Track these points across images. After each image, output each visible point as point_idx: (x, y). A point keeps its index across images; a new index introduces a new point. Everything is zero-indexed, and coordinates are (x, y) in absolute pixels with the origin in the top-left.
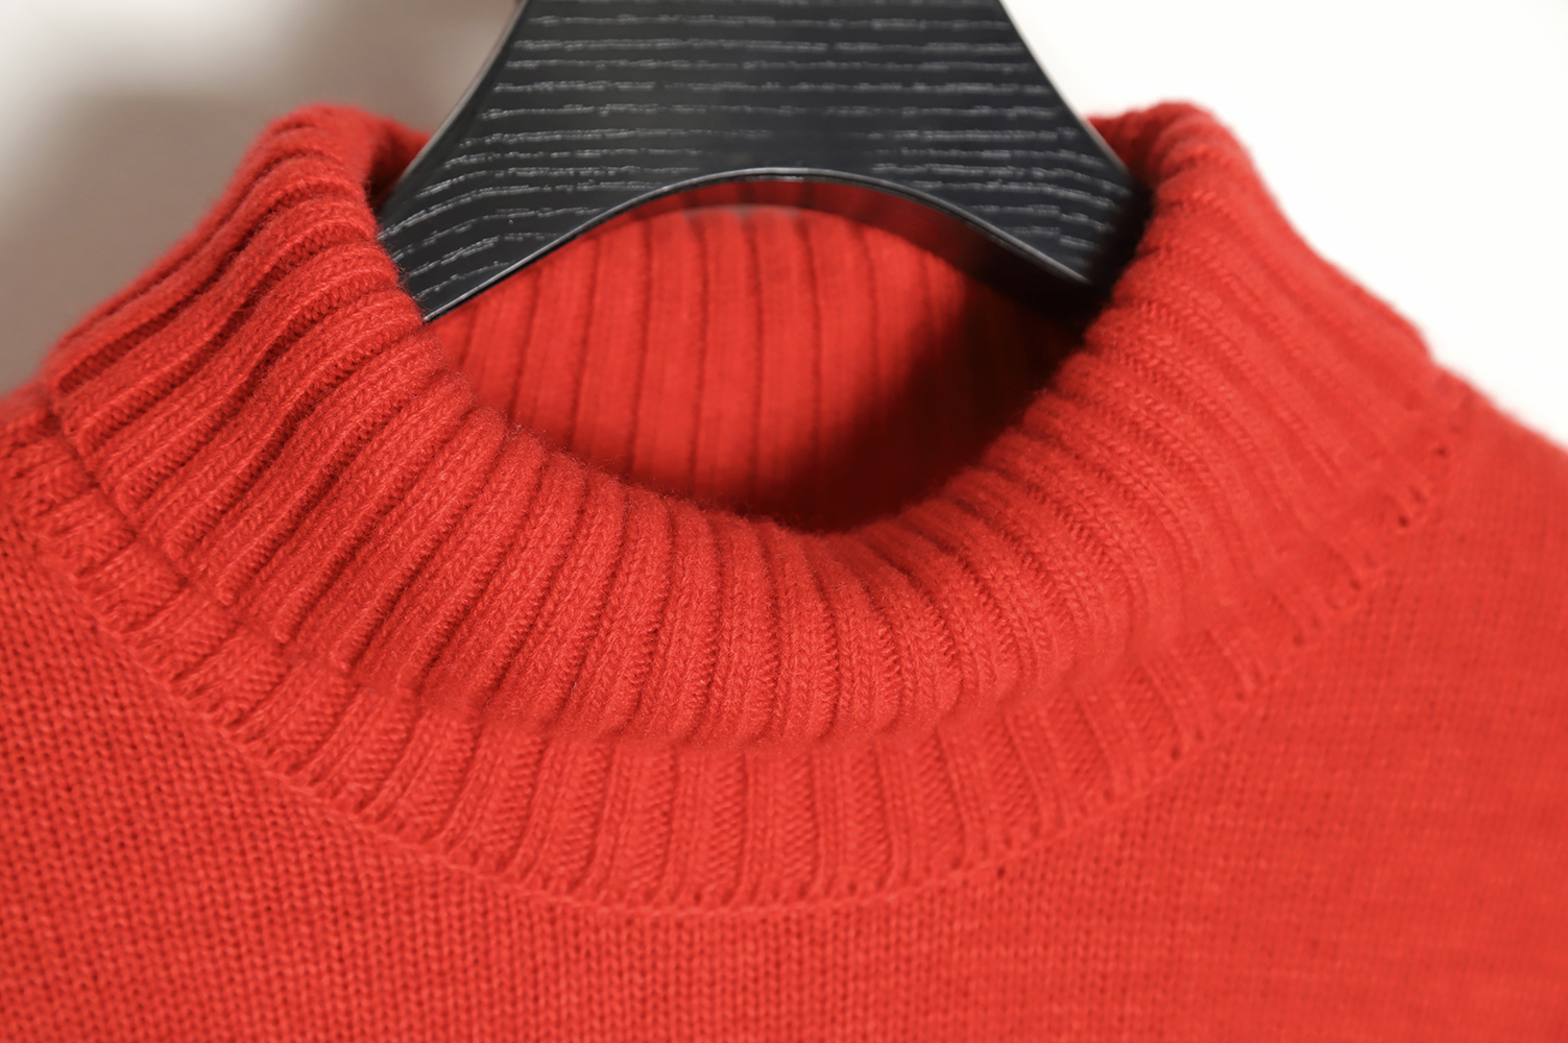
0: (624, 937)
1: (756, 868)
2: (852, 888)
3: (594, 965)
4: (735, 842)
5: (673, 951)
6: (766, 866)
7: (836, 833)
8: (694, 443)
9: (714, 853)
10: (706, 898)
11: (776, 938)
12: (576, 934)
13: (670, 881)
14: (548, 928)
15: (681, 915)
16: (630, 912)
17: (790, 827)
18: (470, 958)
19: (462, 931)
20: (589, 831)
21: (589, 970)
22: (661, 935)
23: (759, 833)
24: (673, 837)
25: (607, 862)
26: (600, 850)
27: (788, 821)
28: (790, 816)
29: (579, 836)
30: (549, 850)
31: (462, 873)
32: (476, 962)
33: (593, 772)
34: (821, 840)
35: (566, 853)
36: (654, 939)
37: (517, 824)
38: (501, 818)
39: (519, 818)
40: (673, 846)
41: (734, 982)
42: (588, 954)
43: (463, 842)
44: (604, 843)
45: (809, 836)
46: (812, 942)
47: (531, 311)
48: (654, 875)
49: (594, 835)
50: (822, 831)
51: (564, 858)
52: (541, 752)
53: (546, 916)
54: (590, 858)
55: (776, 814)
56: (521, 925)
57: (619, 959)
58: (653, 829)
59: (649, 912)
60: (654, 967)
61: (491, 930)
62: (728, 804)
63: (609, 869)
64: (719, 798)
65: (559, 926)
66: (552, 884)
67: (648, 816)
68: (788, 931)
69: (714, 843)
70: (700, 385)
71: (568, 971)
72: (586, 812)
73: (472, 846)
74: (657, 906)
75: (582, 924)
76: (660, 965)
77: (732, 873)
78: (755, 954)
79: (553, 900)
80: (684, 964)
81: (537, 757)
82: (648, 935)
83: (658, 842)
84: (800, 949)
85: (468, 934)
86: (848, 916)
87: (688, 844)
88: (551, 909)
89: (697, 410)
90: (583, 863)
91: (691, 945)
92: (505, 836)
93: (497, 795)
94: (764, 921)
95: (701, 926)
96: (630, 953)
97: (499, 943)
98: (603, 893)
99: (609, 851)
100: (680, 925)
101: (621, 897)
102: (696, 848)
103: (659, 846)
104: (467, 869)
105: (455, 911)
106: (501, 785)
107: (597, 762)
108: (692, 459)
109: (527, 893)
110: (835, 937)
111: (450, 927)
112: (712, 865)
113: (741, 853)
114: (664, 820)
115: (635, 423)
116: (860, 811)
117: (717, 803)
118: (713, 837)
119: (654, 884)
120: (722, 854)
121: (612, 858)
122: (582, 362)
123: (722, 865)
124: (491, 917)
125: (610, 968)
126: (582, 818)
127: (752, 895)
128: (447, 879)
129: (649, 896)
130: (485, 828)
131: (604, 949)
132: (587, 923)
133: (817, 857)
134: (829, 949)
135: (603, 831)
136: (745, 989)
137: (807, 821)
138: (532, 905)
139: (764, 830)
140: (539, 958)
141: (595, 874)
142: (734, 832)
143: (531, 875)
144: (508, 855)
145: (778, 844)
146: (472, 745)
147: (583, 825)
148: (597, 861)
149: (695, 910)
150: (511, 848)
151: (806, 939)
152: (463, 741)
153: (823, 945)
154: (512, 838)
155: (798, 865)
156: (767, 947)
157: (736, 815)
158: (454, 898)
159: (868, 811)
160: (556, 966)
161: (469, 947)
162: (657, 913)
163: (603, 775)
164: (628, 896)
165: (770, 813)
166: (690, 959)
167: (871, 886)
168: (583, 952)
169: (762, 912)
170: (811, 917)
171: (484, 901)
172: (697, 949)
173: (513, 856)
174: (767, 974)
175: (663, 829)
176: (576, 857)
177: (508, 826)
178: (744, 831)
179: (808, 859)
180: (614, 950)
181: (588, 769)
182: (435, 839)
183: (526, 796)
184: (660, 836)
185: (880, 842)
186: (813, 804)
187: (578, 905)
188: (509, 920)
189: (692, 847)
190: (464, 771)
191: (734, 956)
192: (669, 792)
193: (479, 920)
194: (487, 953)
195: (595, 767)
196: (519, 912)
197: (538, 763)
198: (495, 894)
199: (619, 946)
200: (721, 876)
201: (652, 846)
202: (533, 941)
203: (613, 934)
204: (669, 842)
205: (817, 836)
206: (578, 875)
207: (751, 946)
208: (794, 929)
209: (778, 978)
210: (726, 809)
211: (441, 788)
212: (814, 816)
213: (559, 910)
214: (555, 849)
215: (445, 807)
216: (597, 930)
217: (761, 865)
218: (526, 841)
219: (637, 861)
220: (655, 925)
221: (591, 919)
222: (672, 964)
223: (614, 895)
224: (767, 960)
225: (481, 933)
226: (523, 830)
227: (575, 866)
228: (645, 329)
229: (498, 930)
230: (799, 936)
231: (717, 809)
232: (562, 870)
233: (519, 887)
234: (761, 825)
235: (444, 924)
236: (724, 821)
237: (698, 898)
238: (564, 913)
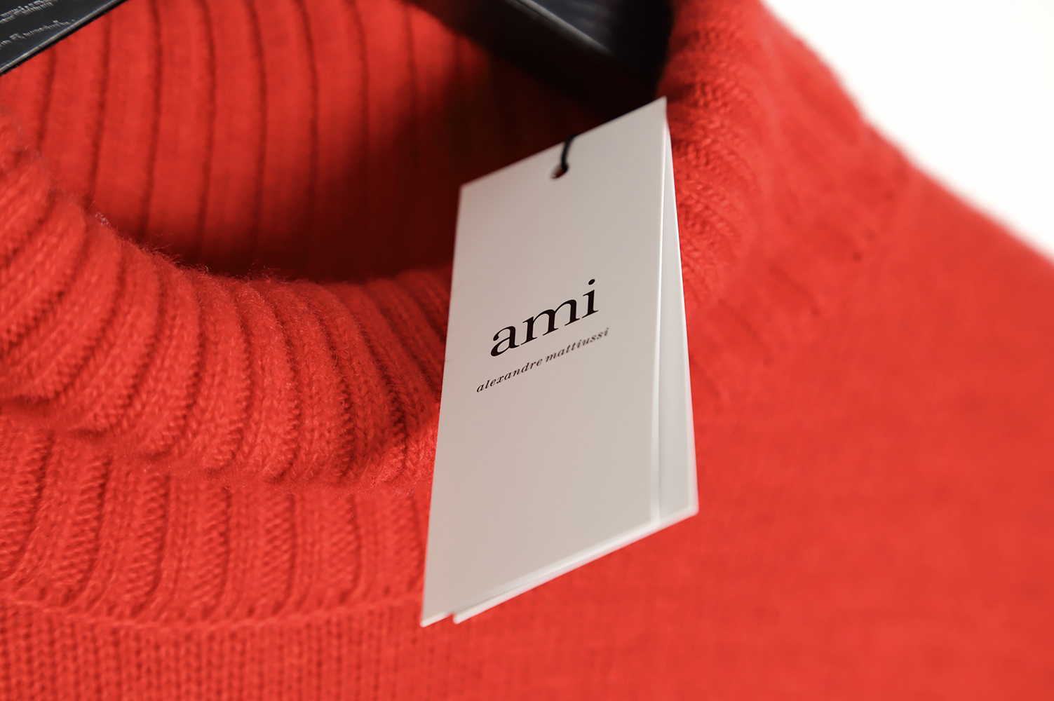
0: (182, 652)
1: (306, 580)
2: (387, 591)
3: (154, 681)
4: (286, 557)
5: (226, 660)
6: (314, 578)
7: (376, 543)
8: (203, 200)
9: (267, 569)
10: (258, 611)
11: (319, 640)
12: (138, 652)
13: (228, 598)
14: (111, 650)
15: (235, 627)
16: (189, 629)
17: (335, 539)
18: (37, 686)
19: (30, 661)
20: (153, 557)
21: (150, 685)
22: (216, 647)
23: (308, 547)
24: (232, 556)
25: (171, 585)
26: (165, 575)
27: (332, 535)
28: (334, 529)
29: (145, 563)
30: (117, 580)
31: (29, 607)
32: (43, 689)
33: (153, 499)
34: (364, 551)
35: (131, 581)
36: (210, 650)
37: (86, 557)
38: (69, 553)
39: (87, 552)
40: (231, 565)
41: (281, 683)
42: (149, 671)
43: (33, 581)
44: (168, 567)
45: (352, 547)
46: (350, 641)
47: (50, 76)
48: (213, 593)
49: (160, 560)
50: (364, 542)
51: (130, 586)
52: (103, 486)
53: (110, 639)
54: (155, 585)
55: (322, 528)
56: (86, 650)
57: (177, 672)
58: (212, 550)
59: (205, 628)
60: (209, 677)
61: (58, 658)
62: (278, 521)
63: (172, 593)
64: (270, 514)
65: (122, 647)
66: (117, 611)
67: (207, 538)
68: (329, 633)
69: (267, 559)
70: (210, 144)
71: (130, 689)
72: (149, 539)
73: (42, 584)
74: (214, 622)
75: (143, 643)
76: (215, 674)
77: (284, 587)
78: (300, 655)
79: (116, 624)
80: (236, 671)
81: (99, 490)
82: (205, 648)
83: (217, 561)
84: (339, 647)
85: (36, 664)
86: (381, 615)
87: (245, 561)
88: (115, 632)
89: (206, 169)
90: (147, 589)
91: (243, 653)
92: (74, 571)
93: (66, 532)
94: (308, 626)
95: (253, 635)
96: (188, 665)
97: (65, 669)
98: (164, 616)
99: (173, 575)
100: (233, 636)
101: (181, 615)
102: (252, 566)
103: (217, 566)
104: (35, 605)
105: (23, 643)
106: (69, 521)
107: (155, 490)
108: (202, 215)
109: (92, 621)
110: (371, 636)
111: (18, 659)
112: (265, 580)
113: (292, 567)
114: (222, 540)
115: (150, 183)
116: (396, 521)
117: (268, 520)
118: (267, 554)
119: (213, 602)
120: (275, 569)
121: (176, 581)
122: (100, 125)
123: (274, 580)
124: (58, 646)
125: (169, 682)
126: (146, 546)
127: (299, 605)
128: (16, 614)
129: (207, 612)
130: (55, 566)
131: (163, 665)
132: (148, 641)
133: (359, 567)
134: (365, 647)
135: (167, 555)
136: (290, 688)
137: (349, 533)
138: (97, 631)
139: (313, 544)
140: (103, 680)
141: (159, 598)
142: (285, 547)
143: (97, 604)
144: (76, 588)
145: (326, 556)
146: (36, 485)
147: (147, 551)
148: (162, 585)
149: (248, 622)
150: (80, 581)
151: (345, 640)
152: (27, 482)
153: (360, 643)
154: (81, 571)
155: (341, 576)
156: (310, 648)
157: (286, 531)
158: (23, 631)
159: (402, 522)
160: (119, 684)
161: (36, 676)
162: (213, 628)
163: (162, 501)
164: (188, 615)
165: (317, 527)
166: (242, 666)
167: (403, 587)
168: (144, 669)
169: (306, 618)
170: (350, 619)
171: (51, 631)
172: (248, 656)
173: (82, 589)
174: (310, 673)
175: (221, 549)
176: (141, 583)
177: (76, 560)
178: (294, 546)
179: (350, 569)
180: (172, 664)
181: (148, 497)
182: (5, 580)
183: (93, 530)
184: (219, 556)
185: (413, 549)
186: (355, 516)
187: (140, 627)
188: (75, 647)
189: (248, 565)
190: (33, 512)
191: (281, 659)
192: (224, 513)
193: (46, 649)
194: (53, 679)
195: (154, 495)
196: (84, 638)
197: (101, 496)
198: (61, 624)
199: (177, 659)
200: (274, 590)
201: (211, 567)
202: (97, 663)
203: (172, 651)
204: (227, 561)
205: (359, 548)
206: (142, 600)
207: (296, 649)
208: (334, 630)
209: (319, 676)
210: (276, 526)
211: (11, 530)
212: (356, 528)
213: (122, 633)
214: (122, 578)
215: (16, 548)
216: (157, 647)
217: (310, 577)
218: (95, 574)
219: (197, 582)
220: (211, 637)
221: (152, 639)
222: (225, 672)
223: (175, 615)
224: (310, 661)
225: (48, 661)
226: (92, 564)
227: (140, 592)
228: (157, 92)
229: (64, 657)
230: (339, 636)
231: (269, 525)
232: (127, 597)
233: (84, 616)
234: (310, 540)
235: (12, 657)
236: (276, 538)
237: (251, 612)
238: (127, 635)
